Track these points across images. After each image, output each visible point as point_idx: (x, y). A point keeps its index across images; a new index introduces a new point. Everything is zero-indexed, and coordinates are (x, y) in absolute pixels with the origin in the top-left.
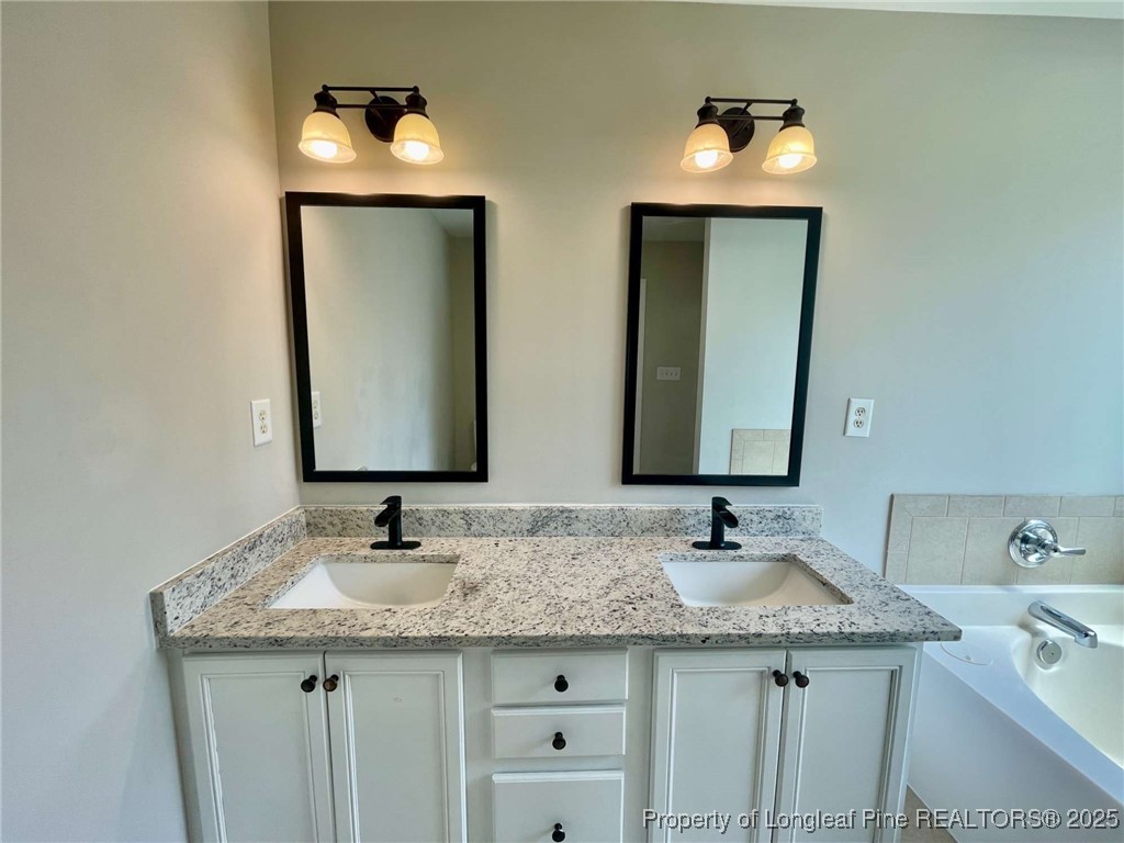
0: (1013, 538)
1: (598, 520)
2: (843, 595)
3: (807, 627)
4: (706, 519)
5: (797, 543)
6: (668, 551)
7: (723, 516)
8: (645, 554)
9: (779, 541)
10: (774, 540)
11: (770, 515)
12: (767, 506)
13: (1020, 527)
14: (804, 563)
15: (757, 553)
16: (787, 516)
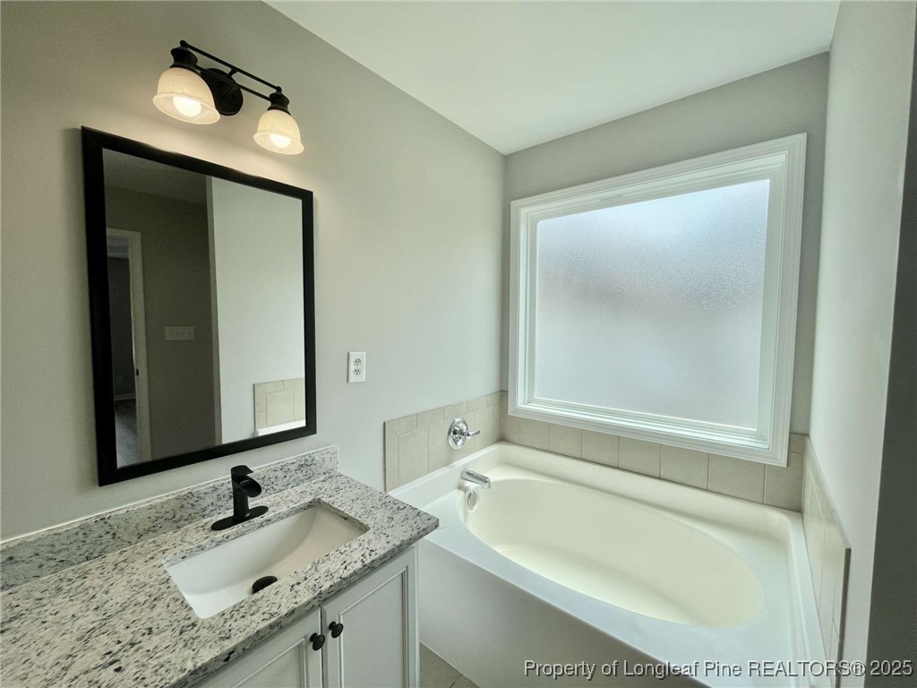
0: (449, 433)
1: (58, 547)
2: (361, 524)
3: (336, 575)
4: (227, 492)
5: (320, 485)
6: (177, 550)
7: (244, 485)
8: (143, 568)
9: (304, 489)
10: (299, 489)
11: (293, 467)
12: (289, 459)
13: (451, 426)
14: (328, 504)
15: (284, 509)
16: (309, 463)
